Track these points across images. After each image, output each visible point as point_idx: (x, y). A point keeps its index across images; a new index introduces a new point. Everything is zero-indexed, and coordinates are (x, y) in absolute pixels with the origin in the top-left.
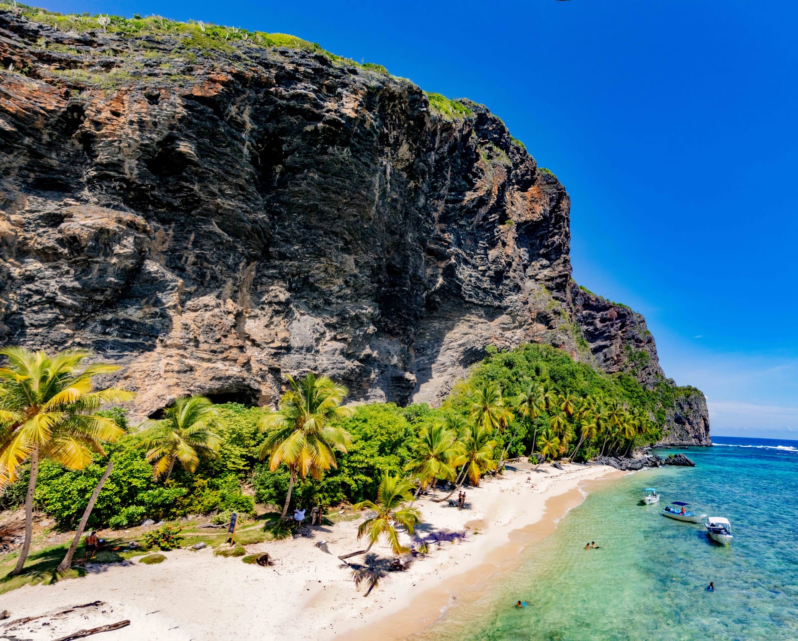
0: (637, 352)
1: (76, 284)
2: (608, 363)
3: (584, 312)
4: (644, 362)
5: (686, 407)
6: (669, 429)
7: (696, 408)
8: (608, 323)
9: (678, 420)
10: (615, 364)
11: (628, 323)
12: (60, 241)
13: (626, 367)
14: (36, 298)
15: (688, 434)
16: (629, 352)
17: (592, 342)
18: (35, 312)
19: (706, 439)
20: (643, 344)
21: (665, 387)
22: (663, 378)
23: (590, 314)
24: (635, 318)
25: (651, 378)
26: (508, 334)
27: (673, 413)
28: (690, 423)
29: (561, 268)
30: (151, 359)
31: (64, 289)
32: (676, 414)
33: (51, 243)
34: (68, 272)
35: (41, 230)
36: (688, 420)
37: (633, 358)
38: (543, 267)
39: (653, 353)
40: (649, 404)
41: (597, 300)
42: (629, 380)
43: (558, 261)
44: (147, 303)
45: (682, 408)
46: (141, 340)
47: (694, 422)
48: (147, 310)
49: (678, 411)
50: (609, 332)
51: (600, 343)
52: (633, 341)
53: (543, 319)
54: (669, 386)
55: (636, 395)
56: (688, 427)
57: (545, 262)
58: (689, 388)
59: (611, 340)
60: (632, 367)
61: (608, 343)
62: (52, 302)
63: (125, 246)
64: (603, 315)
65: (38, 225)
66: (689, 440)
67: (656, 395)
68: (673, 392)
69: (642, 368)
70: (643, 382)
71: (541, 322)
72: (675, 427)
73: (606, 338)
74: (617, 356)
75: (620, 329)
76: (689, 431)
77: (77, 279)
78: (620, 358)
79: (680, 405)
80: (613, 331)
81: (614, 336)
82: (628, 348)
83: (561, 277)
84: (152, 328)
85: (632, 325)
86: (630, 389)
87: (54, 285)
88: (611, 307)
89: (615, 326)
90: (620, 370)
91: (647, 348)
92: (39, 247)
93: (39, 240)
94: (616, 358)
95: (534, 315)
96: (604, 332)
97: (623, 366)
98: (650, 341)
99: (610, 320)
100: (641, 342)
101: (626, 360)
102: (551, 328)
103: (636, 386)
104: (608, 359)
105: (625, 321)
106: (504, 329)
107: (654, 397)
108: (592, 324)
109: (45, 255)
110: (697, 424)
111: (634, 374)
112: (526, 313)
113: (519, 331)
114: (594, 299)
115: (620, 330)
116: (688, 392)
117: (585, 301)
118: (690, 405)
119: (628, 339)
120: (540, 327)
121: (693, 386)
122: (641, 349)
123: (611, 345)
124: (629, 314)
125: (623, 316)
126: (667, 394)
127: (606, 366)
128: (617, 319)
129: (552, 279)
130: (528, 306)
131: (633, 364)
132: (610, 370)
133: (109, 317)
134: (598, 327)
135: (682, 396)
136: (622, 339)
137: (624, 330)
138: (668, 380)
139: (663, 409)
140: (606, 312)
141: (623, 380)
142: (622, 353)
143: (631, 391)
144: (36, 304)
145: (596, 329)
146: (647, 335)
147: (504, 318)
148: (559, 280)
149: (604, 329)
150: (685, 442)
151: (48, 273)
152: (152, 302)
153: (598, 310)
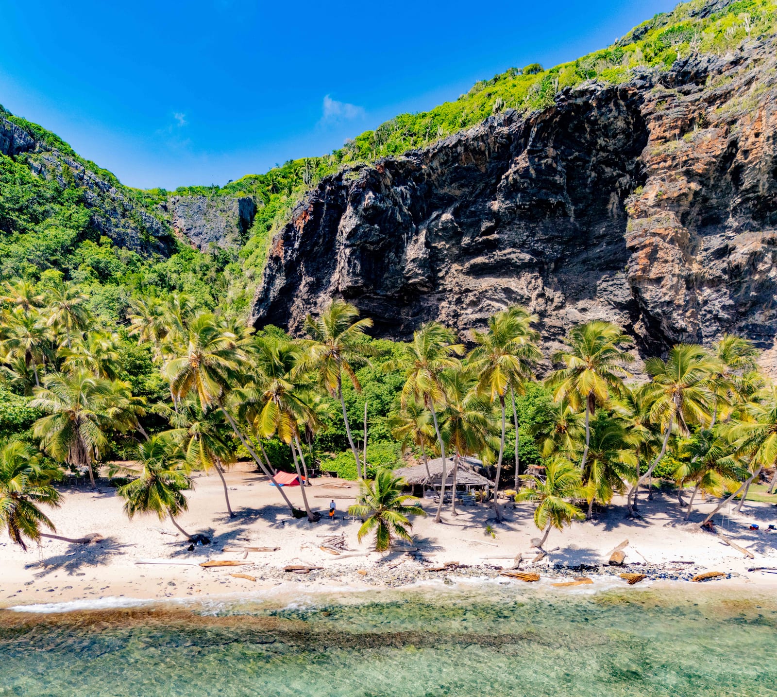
1: (731, 302)
12: (724, 271)
14: (709, 316)
18: (707, 326)
30: (771, 356)
31: (724, 308)
33: (718, 273)
34: (725, 294)
35: (712, 263)
44: (766, 307)
46: (762, 340)
48: (767, 313)
62: (716, 318)
63: (766, 263)
65: (711, 260)
77: (731, 298)
84: (770, 328)
87: (718, 306)
92: (711, 277)
93: (711, 272)
109: (714, 283)
133: (743, 324)
144: (708, 320)
151: (714, 296)
152: (770, 305)
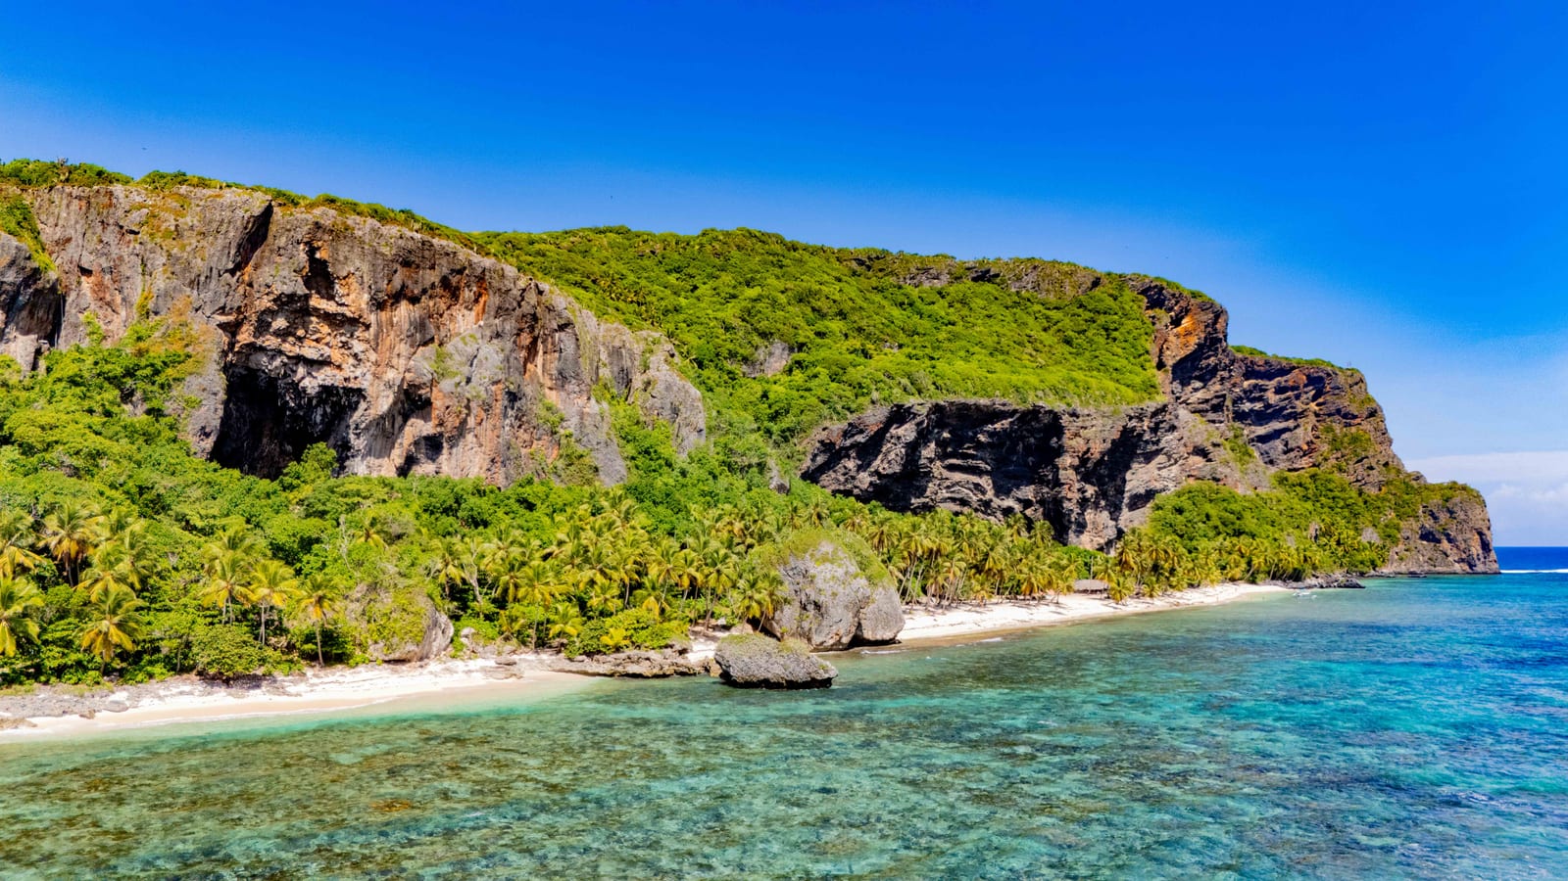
0: (1346, 435)
2: (1292, 455)
3: (1246, 384)
4: (1359, 450)
5: (1443, 517)
6: (1407, 550)
7: (1462, 517)
8: (1289, 393)
9: (1427, 536)
10: (1304, 455)
11: (1328, 389)
13: (1326, 460)
15: (1447, 556)
16: (1330, 436)
17: (1261, 425)
19: (1484, 563)
20: (1358, 420)
21: (1403, 486)
22: (1399, 471)
23: (1255, 386)
24: (1341, 380)
25: (1375, 476)
26: (1164, 473)
27: (1416, 526)
28: (1450, 541)
29: (1218, 387)
32: (1423, 527)
36: (1448, 536)
37: (1338, 445)
38: (1196, 390)
39: (1379, 433)
40: (1366, 517)
41: (1267, 363)
42: (1329, 481)
43: (1214, 380)
45: (1435, 518)
47: (1459, 538)
49: (1429, 523)
50: (1292, 408)
51: (1276, 425)
52: (1337, 417)
53: (1201, 452)
54: (1414, 484)
55: (1342, 503)
56: (1445, 545)
57: (1198, 384)
58: (1453, 486)
59: (1296, 419)
60: (1337, 459)
61: (1291, 423)
64: (1280, 383)
66: (1447, 566)
67: (1384, 500)
68: (1420, 493)
69: (1355, 459)
70: (1357, 481)
71: (1198, 454)
72: (1420, 547)
73: (1287, 418)
74: (1307, 443)
75: (1314, 399)
76: (1449, 552)
78: (1313, 446)
79: (1432, 515)
80: (1299, 406)
81: (1302, 413)
82: (1329, 430)
83: (1217, 397)
85: (1337, 391)
86: (1330, 494)
88: (1294, 368)
89: (1304, 397)
90: (1314, 465)
91: (1367, 426)
94: (1305, 447)
95: (1190, 449)
96: (1284, 408)
97: (1320, 458)
98: (1373, 413)
99: (1293, 389)
100: (1355, 417)
101: (1325, 448)
102: (1210, 460)
103: (1343, 490)
104: (1292, 450)
105: (1324, 387)
106: (1160, 469)
107: (1379, 504)
108: (1260, 399)
110: (1465, 541)
111: (1340, 470)
112: (1182, 449)
113: (1173, 467)
114: (1261, 363)
115: (1313, 401)
116: (1449, 493)
117: (1247, 367)
118: (1451, 512)
119: (1330, 415)
120: (1198, 461)
121: (1461, 482)
122: (1353, 430)
123: (1296, 427)
124: (1329, 375)
125: (1319, 381)
126: (1406, 497)
127: (1289, 460)
128: (1305, 386)
129: (1207, 401)
130: (1183, 441)
131: (1339, 455)
132: (1295, 466)
134: (1271, 402)
135: (1436, 500)
136: (1317, 415)
137: (1321, 400)
138: (1409, 475)
139: (1396, 521)
140: (1285, 378)
141: (1318, 483)
142: (1318, 437)
143: (1334, 498)
145: (1268, 406)
146: (1366, 406)
147: (1161, 458)
148: (1215, 401)
149: (1283, 404)
150: (1439, 569)
153: (1269, 376)
